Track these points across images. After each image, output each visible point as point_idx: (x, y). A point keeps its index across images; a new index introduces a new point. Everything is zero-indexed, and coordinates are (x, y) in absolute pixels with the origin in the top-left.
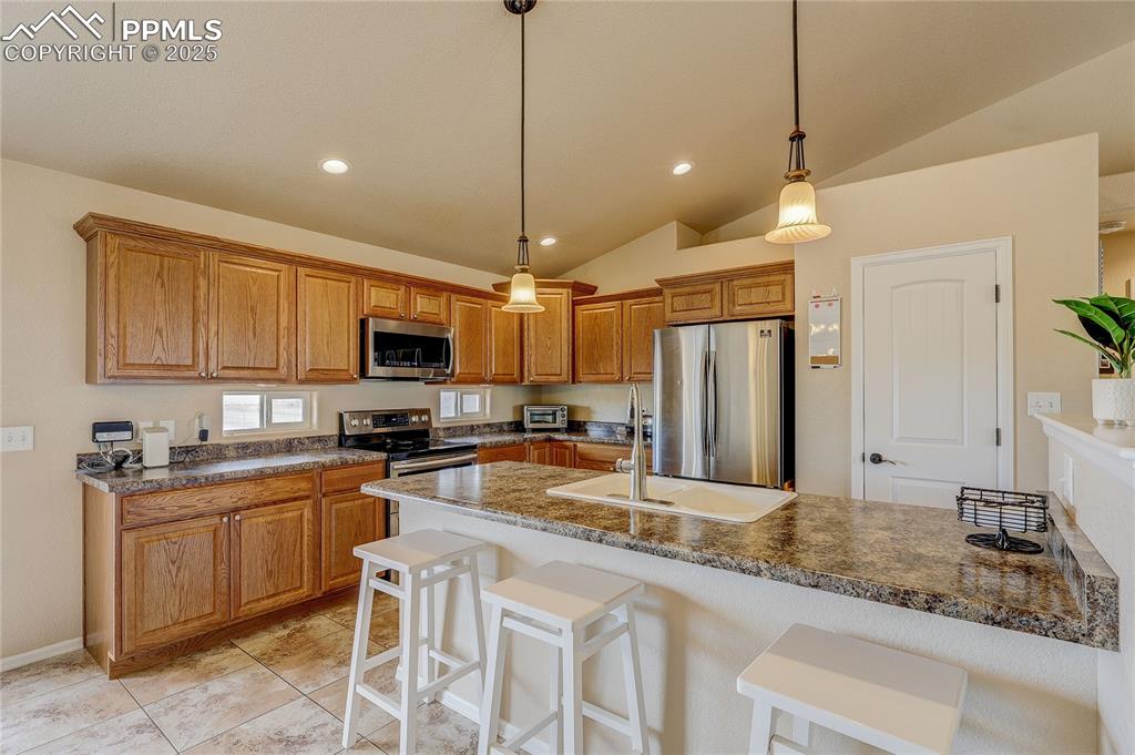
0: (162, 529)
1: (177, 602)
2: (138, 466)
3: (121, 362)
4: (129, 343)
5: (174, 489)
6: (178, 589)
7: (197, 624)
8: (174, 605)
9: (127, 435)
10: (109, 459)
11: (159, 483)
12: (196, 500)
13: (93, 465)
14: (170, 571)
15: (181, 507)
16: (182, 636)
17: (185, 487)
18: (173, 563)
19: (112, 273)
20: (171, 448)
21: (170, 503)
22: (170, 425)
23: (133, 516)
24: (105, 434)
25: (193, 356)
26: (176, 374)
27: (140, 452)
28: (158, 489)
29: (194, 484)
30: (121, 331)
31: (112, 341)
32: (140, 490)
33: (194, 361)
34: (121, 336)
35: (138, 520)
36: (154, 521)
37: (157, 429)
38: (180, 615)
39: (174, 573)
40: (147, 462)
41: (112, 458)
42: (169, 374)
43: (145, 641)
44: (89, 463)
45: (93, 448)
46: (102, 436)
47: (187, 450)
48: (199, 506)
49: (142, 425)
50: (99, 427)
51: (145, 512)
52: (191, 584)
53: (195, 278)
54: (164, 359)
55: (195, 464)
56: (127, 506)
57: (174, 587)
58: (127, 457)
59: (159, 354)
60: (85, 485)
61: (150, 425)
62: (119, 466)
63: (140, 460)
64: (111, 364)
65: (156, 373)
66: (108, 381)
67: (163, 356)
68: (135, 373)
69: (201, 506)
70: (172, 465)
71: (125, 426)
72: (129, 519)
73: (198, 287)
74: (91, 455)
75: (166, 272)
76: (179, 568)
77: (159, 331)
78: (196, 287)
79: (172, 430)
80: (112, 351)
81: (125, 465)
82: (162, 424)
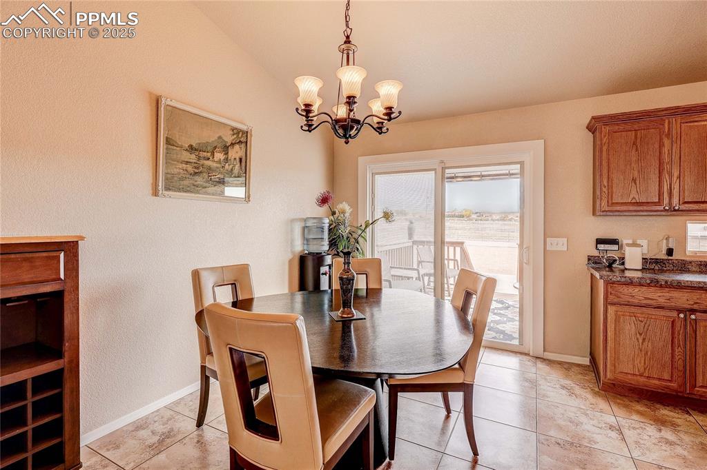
0: (633, 309)
1: (643, 361)
2: (622, 267)
3: (610, 202)
4: (614, 190)
5: (641, 285)
6: (643, 353)
7: (657, 382)
8: (640, 363)
9: (615, 247)
10: (605, 261)
11: (630, 279)
12: (659, 296)
13: (596, 263)
14: (637, 339)
15: (646, 298)
16: (646, 386)
17: (649, 285)
18: (641, 334)
19: (605, 148)
20: (643, 259)
21: (639, 294)
22: (644, 242)
23: (614, 297)
24: (602, 245)
25: (659, 196)
26: (645, 208)
27: (623, 258)
28: (630, 283)
29: (655, 284)
30: (610, 184)
31: (604, 189)
32: (618, 281)
33: (659, 199)
34: (610, 187)
35: (616, 300)
36: (626, 303)
37: (634, 245)
38: (645, 372)
39: (641, 341)
40: (627, 266)
41: (607, 260)
42: (641, 208)
43: (621, 377)
44: (594, 261)
45: (596, 253)
46: (601, 247)
47: (656, 261)
48: (660, 300)
49: (625, 242)
50: (600, 241)
51: (622, 296)
52: (653, 353)
53: (661, 139)
54: (637, 199)
55: (662, 271)
56: (610, 290)
57: (641, 351)
58: (615, 260)
59: (634, 195)
60: (591, 274)
61: (630, 242)
62: (610, 266)
63: (623, 264)
64: (604, 203)
65: (631, 208)
66: (602, 214)
67: (637, 197)
68: (618, 208)
69: (662, 301)
70: (643, 270)
71: (614, 242)
72: (611, 298)
73: (663, 145)
74: (595, 257)
75: (639, 140)
76: (644, 339)
77: (634, 180)
78: (661, 145)
79: (645, 247)
80: (605, 195)
81: (614, 266)
82: (639, 242)
